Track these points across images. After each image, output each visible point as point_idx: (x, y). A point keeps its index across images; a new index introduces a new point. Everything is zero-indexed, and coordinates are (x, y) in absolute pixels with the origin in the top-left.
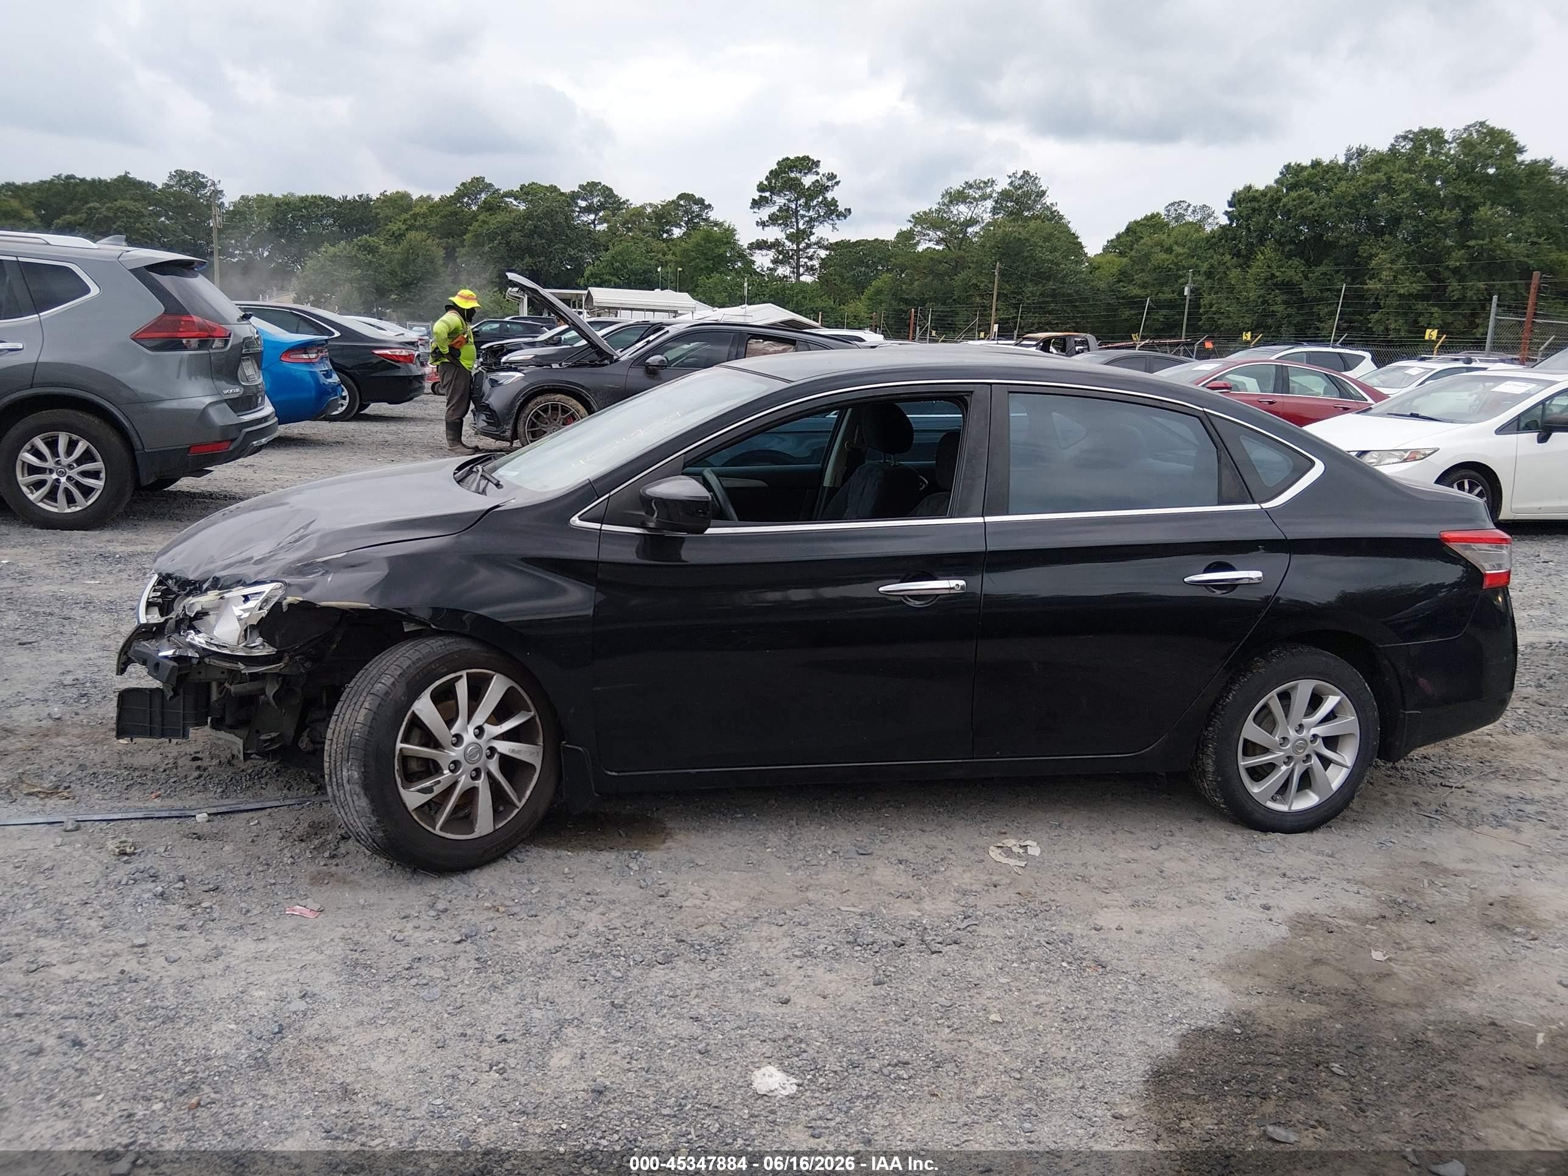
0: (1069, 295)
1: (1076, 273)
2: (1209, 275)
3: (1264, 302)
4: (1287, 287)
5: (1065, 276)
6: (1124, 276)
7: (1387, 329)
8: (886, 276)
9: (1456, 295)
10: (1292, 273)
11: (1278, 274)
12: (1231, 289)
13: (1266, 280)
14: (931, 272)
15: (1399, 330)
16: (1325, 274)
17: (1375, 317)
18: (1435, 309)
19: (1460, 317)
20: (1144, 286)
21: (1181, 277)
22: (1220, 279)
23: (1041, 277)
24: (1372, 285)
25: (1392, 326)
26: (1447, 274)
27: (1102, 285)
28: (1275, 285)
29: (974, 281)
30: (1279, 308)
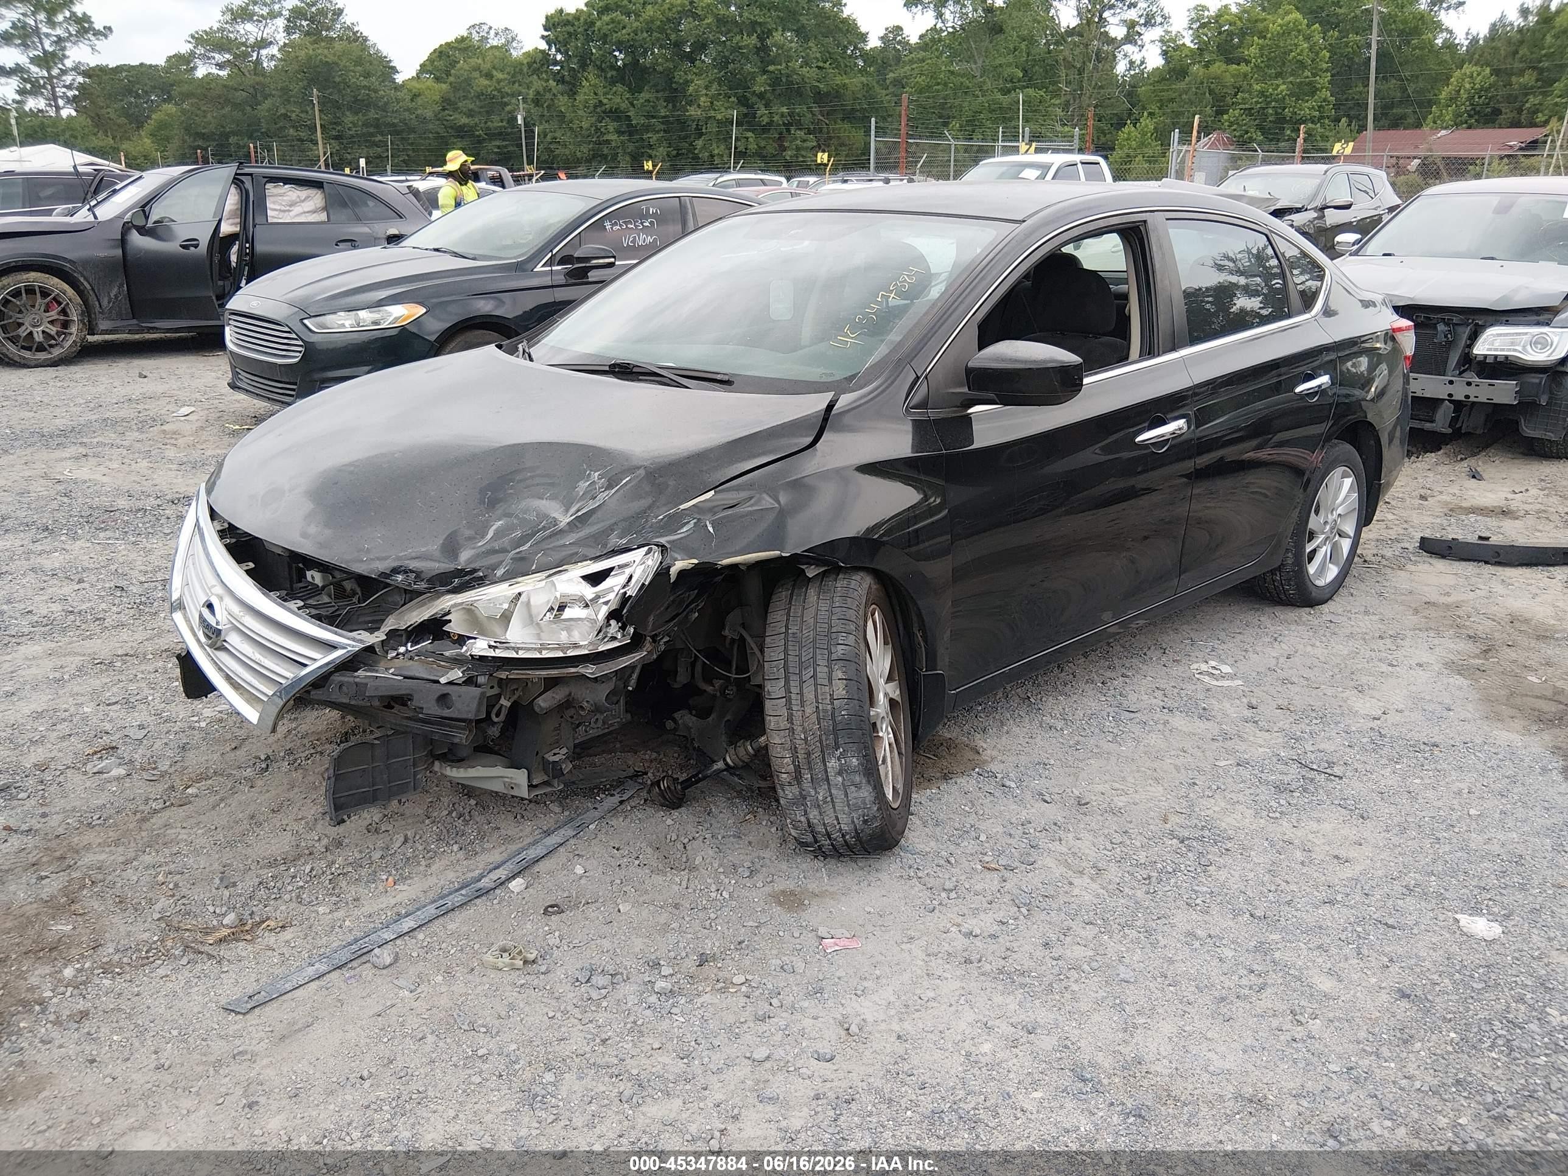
0: (394, 125)
1: (398, 101)
2: (537, 102)
3: (597, 129)
4: (615, 114)
5: (386, 104)
6: (447, 103)
7: (712, 156)
8: (170, 108)
9: (766, 120)
10: (619, 100)
11: (605, 101)
12: (562, 116)
13: (595, 107)
14: (227, 101)
15: (722, 156)
16: (648, 101)
17: (699, 143)
18: (750, 134)
19: (771, 141)
20: (470, 114)
21: (506, 104)
22: (548, 107)
23: (359, 105)
24: (693, 112)
25: (716, 152)
26: (754, 99)
27: (429, 114)
28: (604, 112)
29: (283, 111)
30: (613, 137)
